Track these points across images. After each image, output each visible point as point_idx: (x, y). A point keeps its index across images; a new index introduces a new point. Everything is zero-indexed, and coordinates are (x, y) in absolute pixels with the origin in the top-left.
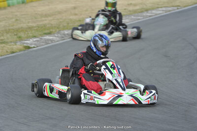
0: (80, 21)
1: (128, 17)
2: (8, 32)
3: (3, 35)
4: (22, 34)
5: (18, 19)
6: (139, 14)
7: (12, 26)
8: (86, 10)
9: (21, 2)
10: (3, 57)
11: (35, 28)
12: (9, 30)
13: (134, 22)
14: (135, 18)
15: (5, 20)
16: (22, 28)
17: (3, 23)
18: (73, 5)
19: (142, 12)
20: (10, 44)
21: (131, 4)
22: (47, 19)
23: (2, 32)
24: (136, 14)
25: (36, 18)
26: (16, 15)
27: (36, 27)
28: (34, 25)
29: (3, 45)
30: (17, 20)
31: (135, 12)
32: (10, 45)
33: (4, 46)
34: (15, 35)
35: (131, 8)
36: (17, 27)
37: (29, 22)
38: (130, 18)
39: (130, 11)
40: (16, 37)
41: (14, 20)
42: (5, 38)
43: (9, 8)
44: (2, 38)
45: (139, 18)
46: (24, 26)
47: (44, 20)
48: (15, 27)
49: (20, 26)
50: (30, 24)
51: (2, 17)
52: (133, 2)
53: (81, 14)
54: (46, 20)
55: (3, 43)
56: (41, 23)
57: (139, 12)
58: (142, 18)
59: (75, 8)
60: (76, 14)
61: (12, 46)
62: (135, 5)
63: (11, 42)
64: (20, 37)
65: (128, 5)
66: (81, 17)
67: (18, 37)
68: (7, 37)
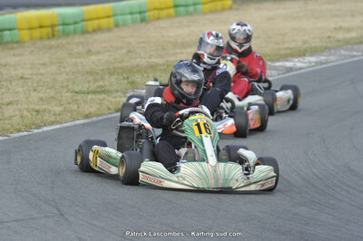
1: (333, 52)
2: (111, 72)
3: (103, 79)
4: (137, 78)
5: (132, 49)
6: (356, 47)
7: (120, 62)
9: (139, 20)
10: (100, 118)
11: (162, 68)
12: (115, 68)
14: (347, 53)
15: (107, 51)
16: (138, 66)
17: (104, 57)
20: (114, 95)
21: (341, 28)
22: (184, 51)
23: (101, 73)
24: (349, 47)
25: (164, 49)
26: (129, 44)
27: (163, 65)
28: (161, 61)
30: (130, 51)
31: (348, 42)
32: (115, 97)
33: (104, 99)
34: (124, 78)
35: (341, 36)
36: (128, 64)
37: (150, 57)
38: (338, 53)
39: (338, 41)
40: (126, 81)
41: (124, 51)
42: (107, 83)
43: (116, 29)
44: (101, 83)
45: (355, 53)
46: (143, 62)
47: (178, 53)
48: (124, 64)
49: (135, 62)
50: (153, 60)
51: (104, 45)
52: (346, 25)
54: (182, 53)
55: (104, 92)
56: (173, 59)
57: (355, 44)
58: (360, 54)
61: (118, 99)
62: (349, 30)
63: (117, 91)
64: (132, 83)
65: (336, 29)
67: (129, 83)
68: (111, 82)
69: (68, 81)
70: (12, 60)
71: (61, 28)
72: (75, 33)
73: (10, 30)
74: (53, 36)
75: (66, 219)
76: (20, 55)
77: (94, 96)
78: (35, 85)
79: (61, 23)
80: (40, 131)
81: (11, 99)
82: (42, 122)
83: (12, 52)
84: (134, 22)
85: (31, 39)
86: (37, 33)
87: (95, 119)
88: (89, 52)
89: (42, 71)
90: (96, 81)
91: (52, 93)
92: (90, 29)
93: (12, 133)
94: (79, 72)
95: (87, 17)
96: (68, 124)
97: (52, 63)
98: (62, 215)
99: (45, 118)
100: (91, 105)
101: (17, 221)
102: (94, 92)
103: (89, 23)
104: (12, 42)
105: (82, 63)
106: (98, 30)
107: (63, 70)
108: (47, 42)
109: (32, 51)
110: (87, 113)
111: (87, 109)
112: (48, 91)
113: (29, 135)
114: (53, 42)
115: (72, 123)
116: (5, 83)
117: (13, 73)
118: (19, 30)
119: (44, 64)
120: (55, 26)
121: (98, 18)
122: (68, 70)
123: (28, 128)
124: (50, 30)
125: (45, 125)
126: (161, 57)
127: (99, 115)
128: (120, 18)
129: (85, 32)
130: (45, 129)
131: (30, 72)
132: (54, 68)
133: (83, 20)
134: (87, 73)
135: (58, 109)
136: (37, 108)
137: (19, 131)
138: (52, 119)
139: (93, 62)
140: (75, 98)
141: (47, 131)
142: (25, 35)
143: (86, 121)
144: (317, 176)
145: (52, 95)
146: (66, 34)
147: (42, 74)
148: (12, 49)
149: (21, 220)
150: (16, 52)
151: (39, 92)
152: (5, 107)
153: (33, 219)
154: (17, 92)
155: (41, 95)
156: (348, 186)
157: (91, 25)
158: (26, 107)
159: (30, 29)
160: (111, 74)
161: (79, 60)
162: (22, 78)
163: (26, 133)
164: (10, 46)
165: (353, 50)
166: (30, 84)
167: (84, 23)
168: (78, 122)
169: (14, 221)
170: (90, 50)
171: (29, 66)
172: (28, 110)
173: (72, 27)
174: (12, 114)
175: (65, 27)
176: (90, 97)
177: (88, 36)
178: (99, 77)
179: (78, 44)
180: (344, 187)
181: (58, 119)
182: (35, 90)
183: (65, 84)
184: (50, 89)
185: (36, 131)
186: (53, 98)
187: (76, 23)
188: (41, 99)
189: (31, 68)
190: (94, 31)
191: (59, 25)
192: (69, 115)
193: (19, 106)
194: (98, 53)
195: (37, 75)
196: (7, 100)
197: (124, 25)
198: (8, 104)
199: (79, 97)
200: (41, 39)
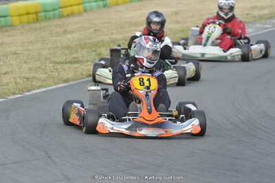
0: (183, 31)
1: (251, 25)
2: (83, 47)
3: (76, 52)
4: (103, 50)
5: (98, 29)
6: (268, 21)
7: (90, 39)
8: (193, 16)
9: (102, 6)
10: (76, 82)
12: (85, 44)
13: (260, 32)
14: (261, 26)
15: (79, 31)
16: (103, 41)
17: (76, 35)
18: (174, 9)
19: (272, 18)
20: (86, 64)
21: (256, 7)
23: (75, 47)
24: (263, 21)
25: (122, 27)
26: (95, 24)
27: (122, 40)
28: (120, 37)
29: (78, 65)
30: (96, 30)
31: (261, 18)
32: (86, 66)
33: (78, 67)
34: (93, 51)
35: (256, 13)
36: (96, 40)
37: (112, 34)
38: (254, 26)
39: (254, 17)
40: (94, 53)
41: (92, 30)
42: (80, 55)
43: (85, 14)
44: (75, 55)
45: (267, 26)
46: (106, 38)
48: (93, 40)
49: (100, 38)
50: (114, 36)
51: (76, 26)
52: (259, 4)
53: (185, 22)
55: (75, 62)
57: (267, 18)
58: (271, 26)
59: (176, 13)
60: (177, 22)
61: (89, 67)
62: (261, 8)
63: (88, 61)
64: (99, 55)
65: (252, 8)
66: (185, 26)
67: (97, 54)
68: (82, 54)
69: (50, 54)
70: (7, 40)
71: (43, 14)
72: (54, 17)
73: (4, 17)
74: (37, 20)
75: (53, 161)
76: (13, 36)
77: (70, 65)
78: (25, 58)
79: (42, 10)
80: (31, 93)
81: (8, 70)
82: (31, 87)
83: (7, 34)
84: (98, 7)
85: (21, 23)
86: (25, 18)
87: (71, 83)
88: (65, 32)
89: (30, 47)
90: (71, 53)
91: (39, 64)
92: (65, 14)
93: (9, 96)
94: (58, 47)
95: (62, 5)
96: (51, 88)
97: (37, 41)
98: (50, 157)
99: (33, 83)
100: (69, 72)
101: (15, 163)
102: (70, 63)
103: (64, 9)
104: (6, 26)
105: (60, 40)
106: (72, 14)
107: (46, 46)
108: (33, 25)
109: (22, 33)
110: (66, 78)
111: (65, 75)
112: (35, 63)
113: (22, 97)
114: (38, 25)
115: (55, 87)
116: (2, 58)
117: (8, 50)
118: (12, 16)
119: (31, 42)
120: (39, 12)
121: (71, 6)
122: (49, 46)
123: (21, 91)
124: (35, 15)
125: (34, 89)
126: (120, 34)
127: (75, 80)
128: (87, 5)
129: (61, 16)
130: (34, 92)
131: (21, 48)
132: (39, 45)
133: (60, 8)
134: (65, 48)
135: (43, 76)
136: (27, 76)
137: (14, 94)
138: (39, 84)
139: (69, 40)
140: (56, 67)
141: (36, 94)
142: (16, 20)
143: (65, 84)
144: (242, 121)
145: (38, 66)
146: (47, 19)
147: (30, 50)
148: (6, 31)
149: (18, 162)
150: (10, 33)
151: (29, 63)
152: (3, 76)
153: (28, 161)
154: (12, 64)
155: (30, 66)
156: (266, 127)
157: (66, 11)
158: (19, 75)
159: (19, 15)
160: (83, 48)
161: (58, 38)
162: (15, 53)
163: (19, 95)
164: (4, 29)
165: (265, 24)
166: (21, 58)
167: (60, 10)
168: (59, 86)
169: (14, 163)
170: (66, 30)
171: (20, 44)
172: (20, 78)
173: (52, 13)
174: (9, 81)
175: (47, 13)
176: (67, 66)
177: (64, 19)
178: (73, 51)
179: (56, 26)
180: (263, 129)
181: (44, 83)
182: (25, 62)
183: (48, 56)
184: (37, 61)
185: (27, 94)
186: (40, 68)
187: (54, 10)
188: (30, 69)
189: (21, 46)
190: (68, 15)
191: (41, 12)
192: (52, 80)
193: (14, 75)
194: (73, 32)
195: (26, 50)
196: (4, 71)
197: (91, 10)
198: (5, 74)
199: (59, 66)
200: (28, 23)
